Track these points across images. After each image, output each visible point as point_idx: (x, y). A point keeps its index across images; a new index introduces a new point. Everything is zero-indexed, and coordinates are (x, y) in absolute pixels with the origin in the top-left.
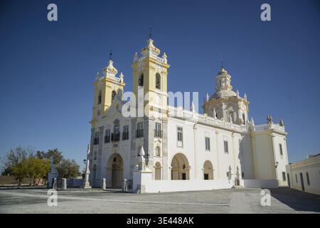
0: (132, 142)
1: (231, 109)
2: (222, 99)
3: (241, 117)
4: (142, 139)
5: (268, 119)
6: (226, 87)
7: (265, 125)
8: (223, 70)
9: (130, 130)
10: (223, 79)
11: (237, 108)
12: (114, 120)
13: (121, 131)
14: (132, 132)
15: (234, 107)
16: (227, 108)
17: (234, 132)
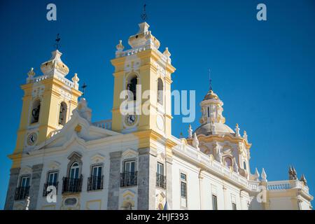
0: (111, 194)
1: (228, 152)
2: (217, 136)
3: (242, 167)
4: (135, 189)
5: (290, 173)
6: (218, 119)
7: (288, 182)
8: (212, 93)
9: (106, 173)
10: (214, 107)
11: (237, 152)
12: (69, 152)
13: (86, 173)
14: (112, 175)
15: (232, 151)
16: (223, 151)
17: (242, 189)
